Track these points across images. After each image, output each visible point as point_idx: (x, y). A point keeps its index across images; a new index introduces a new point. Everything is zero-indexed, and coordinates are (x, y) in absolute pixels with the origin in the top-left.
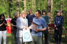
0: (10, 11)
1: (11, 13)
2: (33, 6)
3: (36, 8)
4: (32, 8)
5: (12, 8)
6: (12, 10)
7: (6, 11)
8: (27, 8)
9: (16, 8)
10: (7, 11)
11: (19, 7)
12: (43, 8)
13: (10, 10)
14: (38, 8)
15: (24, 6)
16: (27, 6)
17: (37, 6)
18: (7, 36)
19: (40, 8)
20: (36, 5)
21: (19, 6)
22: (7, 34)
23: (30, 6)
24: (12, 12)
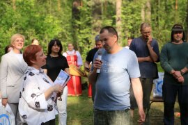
1: (79, 37)
2: (143, 12)
3: (153, 20)
4: (140, 20)
6: (80, 27)
7: (64, 31)
8: (126, 20)
9: (92, 22)
10: (67, 30)
11: (100, 18)
12: (173, 19)
13: (74, 27)
14: (157, 19)
15: (115, 14)
16: (124, 14)
17: (155, 14)
18: (68, 102)
20: (152, 12)
21: (101, 14)
22: (68, 98)
23: (134, 15)
24: (81, 31)
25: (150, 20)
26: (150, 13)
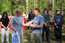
0: (12, 9)
1: (14, 11)
2: (35, 4)
3: (38, 6)
4: (34, 6)
5: (15, 6)
6: (14, 8)
7: (9, 9)
8: (30, 6)
9: (18, 6)
10: (10, 9)
11: (21, 5)
12: (44, 6)
15: (26, 4)
16: (29, 4)
17: (39, 4)
19: (41, 7)
21: (21, 4)
22: (10, 32)
23: (32, 5)
24: (15, 9)
25: (37, 6)
26: (37, 4)
